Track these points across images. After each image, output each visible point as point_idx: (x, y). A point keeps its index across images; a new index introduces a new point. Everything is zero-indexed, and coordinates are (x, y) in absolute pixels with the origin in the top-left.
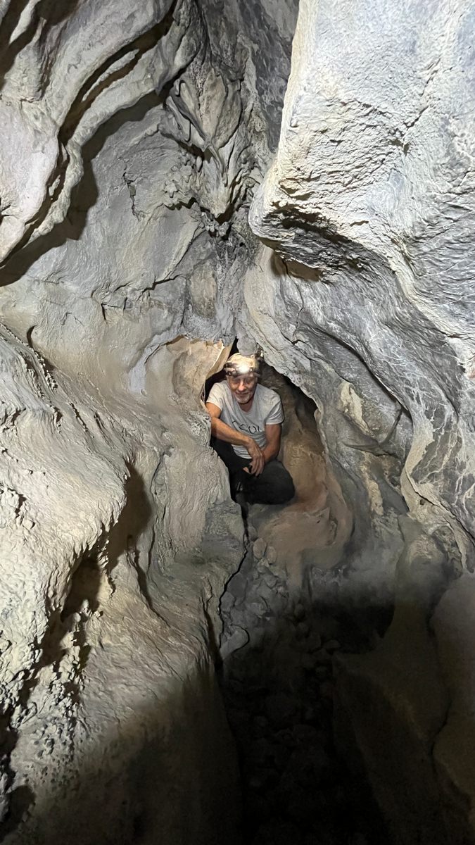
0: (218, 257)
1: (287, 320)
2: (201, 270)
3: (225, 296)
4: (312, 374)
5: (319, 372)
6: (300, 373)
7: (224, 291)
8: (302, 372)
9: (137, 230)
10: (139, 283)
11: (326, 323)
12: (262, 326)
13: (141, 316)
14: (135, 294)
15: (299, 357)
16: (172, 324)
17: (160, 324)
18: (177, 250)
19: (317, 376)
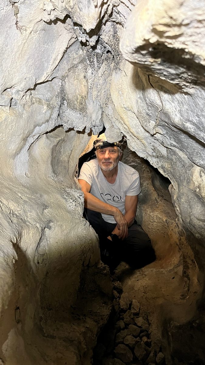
0: (88, 62)
1: (148, 117)
2: (74, 72)
3: (95, 93)
4: (168, 158)
5: (174, 157)
6: (158, 157)
7: (93, 90)
8: (159, 156)
9: (20, 42)
10: (22, 85)
11: (182, 123)
12: (126, 120)
13: (25, 112)
14: (19, 94)
15: (157, 144)
16: (50, 117)
17: (40, 118)
18: (54, 57)
19: (172, 160)
